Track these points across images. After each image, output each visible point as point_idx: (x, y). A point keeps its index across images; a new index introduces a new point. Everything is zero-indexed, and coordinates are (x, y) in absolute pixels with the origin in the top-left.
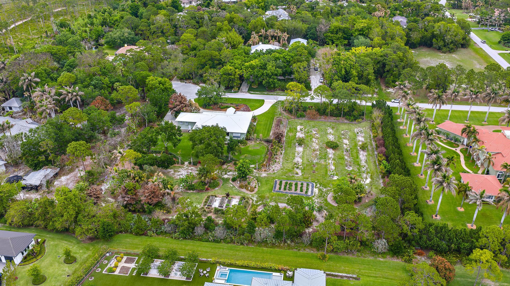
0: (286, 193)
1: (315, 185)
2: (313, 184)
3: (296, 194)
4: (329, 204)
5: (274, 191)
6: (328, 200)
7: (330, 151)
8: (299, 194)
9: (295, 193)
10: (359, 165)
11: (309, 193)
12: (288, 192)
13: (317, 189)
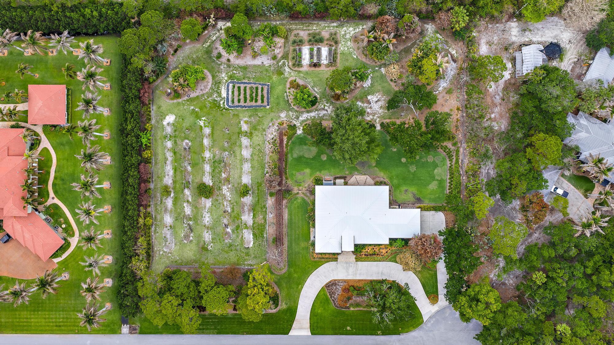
0: (255, 84)
1: (225, 104)
2: (228, 104)
3: (244, 83)
4: (209, 71)
5: (268, 86)
6: (211, 77)
7: (208, 180)
8: (242, 83)
9: (246, 83)
10: (175, 153)
11: (231, 85)
12: (253, 85)
13: (223, 97)
